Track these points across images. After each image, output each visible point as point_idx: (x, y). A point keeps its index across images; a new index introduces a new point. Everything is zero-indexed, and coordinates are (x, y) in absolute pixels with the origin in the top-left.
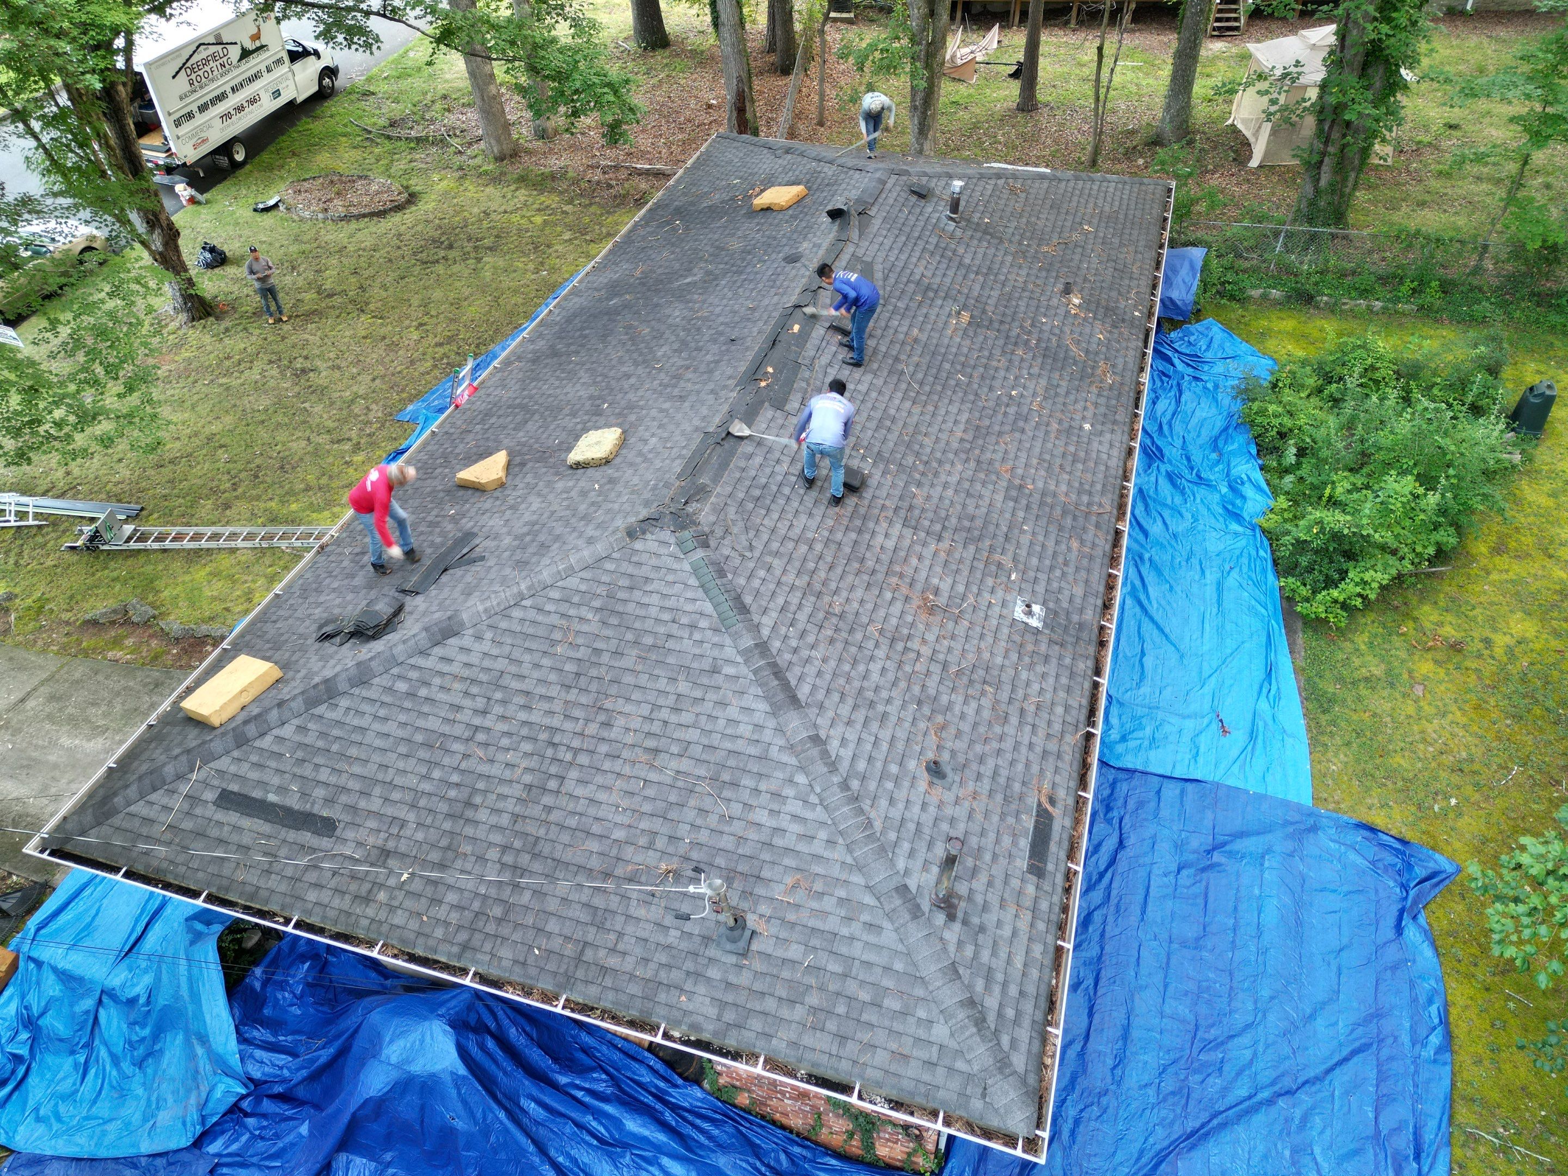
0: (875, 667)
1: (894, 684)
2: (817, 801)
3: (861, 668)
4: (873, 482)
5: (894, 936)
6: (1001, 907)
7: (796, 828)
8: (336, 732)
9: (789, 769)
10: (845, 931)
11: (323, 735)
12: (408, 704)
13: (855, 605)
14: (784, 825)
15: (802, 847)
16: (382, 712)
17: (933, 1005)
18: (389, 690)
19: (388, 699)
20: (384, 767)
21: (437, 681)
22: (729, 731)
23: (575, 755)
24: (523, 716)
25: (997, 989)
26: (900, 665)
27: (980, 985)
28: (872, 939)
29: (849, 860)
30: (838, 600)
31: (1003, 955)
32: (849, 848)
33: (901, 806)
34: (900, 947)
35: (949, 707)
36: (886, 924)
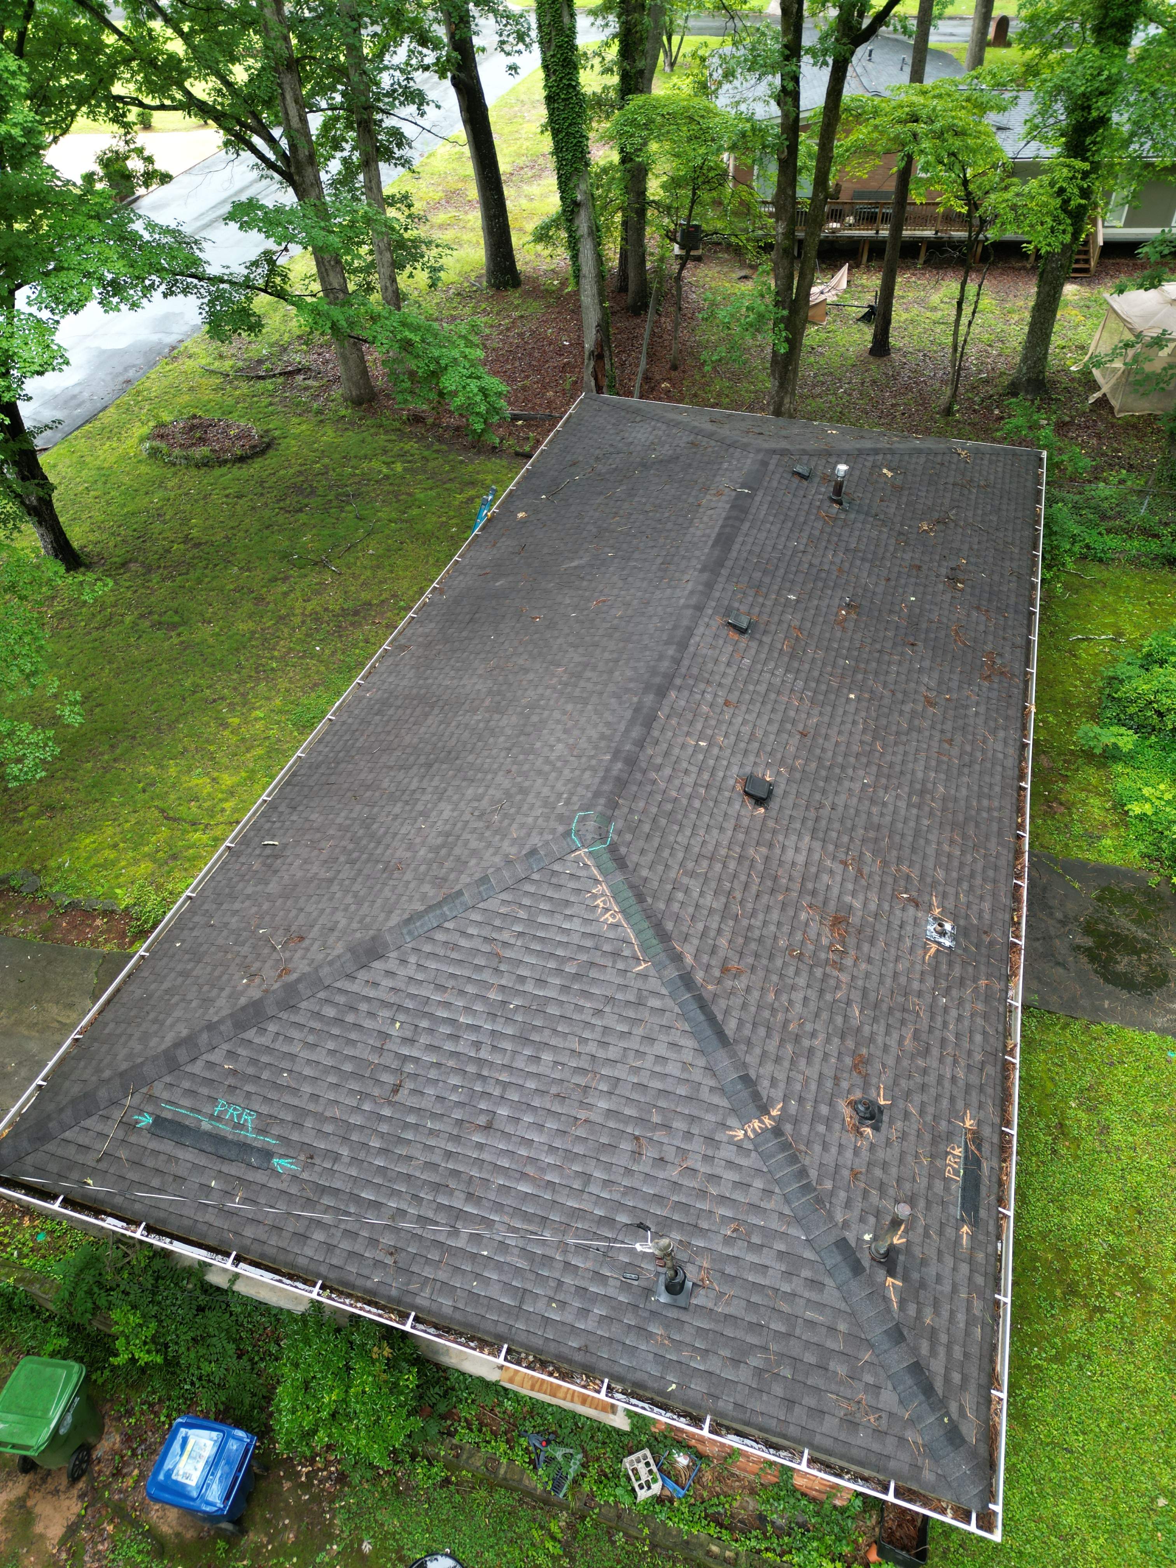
0: (798, 996)
1: (817, 1015)
2: (751, 1147)
3: (784, 998)
4: (779, 791)
5: (836, 1293)
6: (939, 1260)
7: (732, 1176)
8: (265, 1059)
9: (721, 1111)
10: (786, 1288)
11: (254, 1062)
12: (336, 1031)
13: (773, 928)
14: (718, 1171)
15: (738, 1196)
16: (311, 1039)
17: (880, 1371)
18: (317, 1015)
19: (317, 1025)
20: (315, 1097)
21: (364, 1007)
22: (657, 1069)
23: (504, 1090)
24: (449, 1046)
25: (942, 1351)
26: (822, 992)
27: (924, 1347)
28: (814, 1296)
29: (787, 1211)
30: (757, 922)
31: (945, 1314)
32: (787, 1200)
33: (834, 1150)
34: (843, 1306)
35: (871, 1040)
36: (828, 1281)
